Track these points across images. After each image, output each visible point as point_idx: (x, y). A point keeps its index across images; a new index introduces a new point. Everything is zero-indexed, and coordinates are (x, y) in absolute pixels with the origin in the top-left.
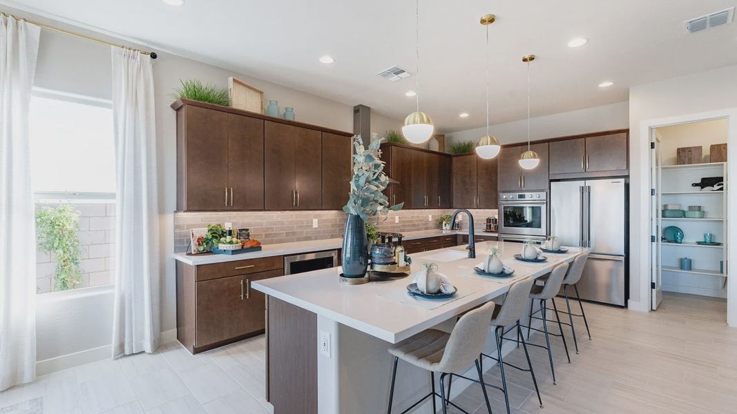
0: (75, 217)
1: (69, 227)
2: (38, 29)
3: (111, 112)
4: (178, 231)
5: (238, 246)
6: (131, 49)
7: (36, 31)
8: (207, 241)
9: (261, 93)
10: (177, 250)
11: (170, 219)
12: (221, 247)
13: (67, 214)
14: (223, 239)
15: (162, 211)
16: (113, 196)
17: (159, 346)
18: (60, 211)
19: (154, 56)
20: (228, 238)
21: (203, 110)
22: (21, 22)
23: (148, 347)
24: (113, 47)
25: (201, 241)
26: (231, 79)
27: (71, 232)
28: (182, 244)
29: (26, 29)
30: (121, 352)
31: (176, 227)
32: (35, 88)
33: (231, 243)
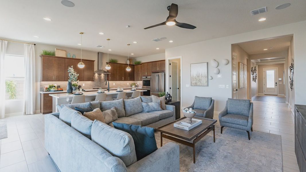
0: (15, 83)
1: (14, 86)
2: (7, 42)
3: (24, 58)
4: (41, 86)
5: (57, 90)
6: (29, 43)
7: (6, 42)
8: (48, 89)
9: (66, 51)
10: (41, 91)
11: (39, 83)
12: (52, 90)
13: (13, 82)
14: (52, 88)
15: (36, 81)
16: (24, 78)
17: (35, 113)
18: (11, 82)
19: (35, 45)
20: (54, 88)
21: (47, 57)
22: (3, 41)
23: (32, 113)
24: (24, 44)
25: (46, 88)
26: (56, 49)
27: (14, 87)
28: (42, 89)
29: (4, 42)
30: (25, 114)
31: (41, 85)
32: (6, 54)
33: (54, 89)
